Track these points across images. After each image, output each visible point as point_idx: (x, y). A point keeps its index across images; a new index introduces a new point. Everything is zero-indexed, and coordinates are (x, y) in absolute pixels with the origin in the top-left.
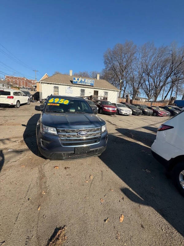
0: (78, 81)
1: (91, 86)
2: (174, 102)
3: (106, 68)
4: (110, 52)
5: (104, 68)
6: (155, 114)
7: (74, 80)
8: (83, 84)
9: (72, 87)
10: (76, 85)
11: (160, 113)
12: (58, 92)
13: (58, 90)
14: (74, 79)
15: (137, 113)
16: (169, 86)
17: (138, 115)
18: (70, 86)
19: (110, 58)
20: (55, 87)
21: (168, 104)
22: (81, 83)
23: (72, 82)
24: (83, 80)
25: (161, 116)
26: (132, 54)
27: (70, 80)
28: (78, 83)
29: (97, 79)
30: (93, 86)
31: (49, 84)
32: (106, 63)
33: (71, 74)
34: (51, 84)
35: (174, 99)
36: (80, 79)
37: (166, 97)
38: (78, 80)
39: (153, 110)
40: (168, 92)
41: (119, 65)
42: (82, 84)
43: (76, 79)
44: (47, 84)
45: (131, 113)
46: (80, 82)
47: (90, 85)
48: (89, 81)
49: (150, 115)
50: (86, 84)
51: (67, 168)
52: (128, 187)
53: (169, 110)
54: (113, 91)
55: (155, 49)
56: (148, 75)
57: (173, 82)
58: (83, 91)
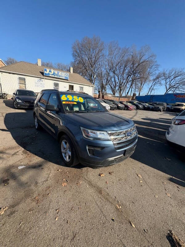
0: (50, 73)
1: (66, 80)
2: (136, 98)
3: (75, 62)
4: (78, 45)
5: (73, 61)
6: (126, 108)
7: (46, 72)
8: (57, 77)
9: (43, 80)
10: (48, 78)
11: (130, 107)
12: (25, 84)
13: (25, 83)
14: (46, 70)
15: (113, 108)
16: (130, 83)
17: (113, 110)
18: (41, 78)
19: (78, 51)
20: (20, 78)
21: (131, 99)
22: (54, 75)
23: (42, 73)
24: (56, 72)
25: (130, 110)
26: (100, 50)
27: (40, 71)
28: (50, 76)
29: (71, 72)
30: (67, 80)
31: (11, 74)
32: (74, 56)
33: (40, 64)
34: (14, 74)
35: (135, 95)
36: (52, 71)
37: (128, 93)
38: (50, 71)
39: (124, 104)
40: (130, 89)
41: (88, 59)
42: (55, 77)
43: (48, 70)
44: (8, 74)
45: (110, 108)
46: (52, 74)
47: (64, 78)
48: (63, 75)
49: (122, 110)
50: (60, 77)
51: (112, 172)
52: (171, 177)
53: (134, 104)
54: (88, 86)
55: (120, 49)
56: (114, 72)
57: (133, 80)
58: (56, 85)
